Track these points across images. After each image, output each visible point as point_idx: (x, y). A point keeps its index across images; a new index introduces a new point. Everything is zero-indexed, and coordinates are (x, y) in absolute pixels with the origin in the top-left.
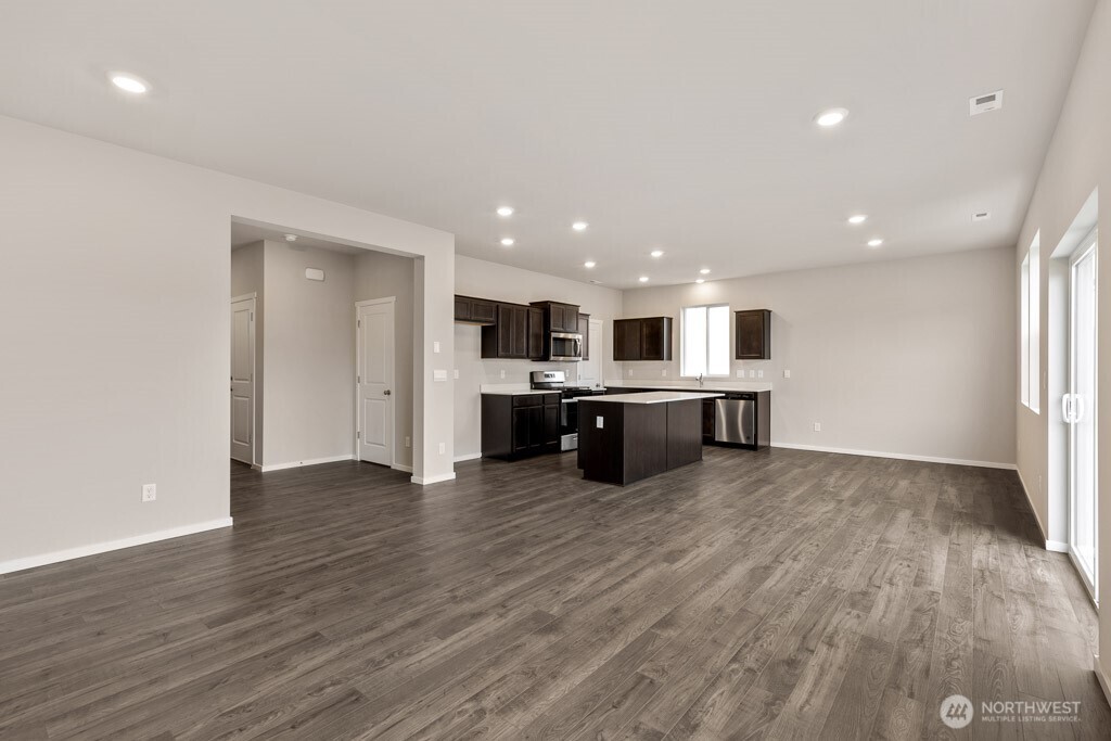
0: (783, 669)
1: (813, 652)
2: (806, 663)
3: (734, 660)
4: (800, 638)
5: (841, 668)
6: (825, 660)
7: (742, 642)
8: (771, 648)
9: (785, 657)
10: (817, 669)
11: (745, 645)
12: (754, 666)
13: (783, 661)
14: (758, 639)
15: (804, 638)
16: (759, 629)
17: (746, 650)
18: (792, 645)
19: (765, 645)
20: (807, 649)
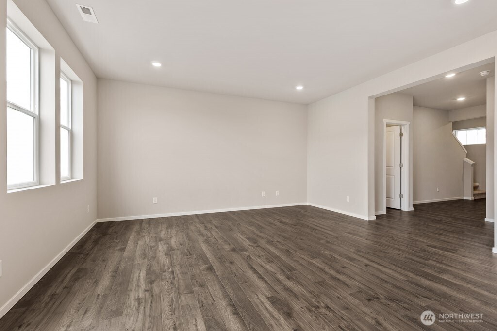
0: (153, 278)
1: (145, 291)
2: (145, 285)
3: (172, 272)
4: (154, 294)
5: (131, 290)
6: (138, 290)
7: (176, 278)
8: (163, 283)
9: (155, 283)
10: (140, 285)
11: (174, 278)
12: (164, 274)
13: (155, 281)
14: (172, 283)
15: (152, 296)
16: (175, 288)
17: (172, 277)
18: (156, 290)
19: (167, 282)
20: (148, 291)
